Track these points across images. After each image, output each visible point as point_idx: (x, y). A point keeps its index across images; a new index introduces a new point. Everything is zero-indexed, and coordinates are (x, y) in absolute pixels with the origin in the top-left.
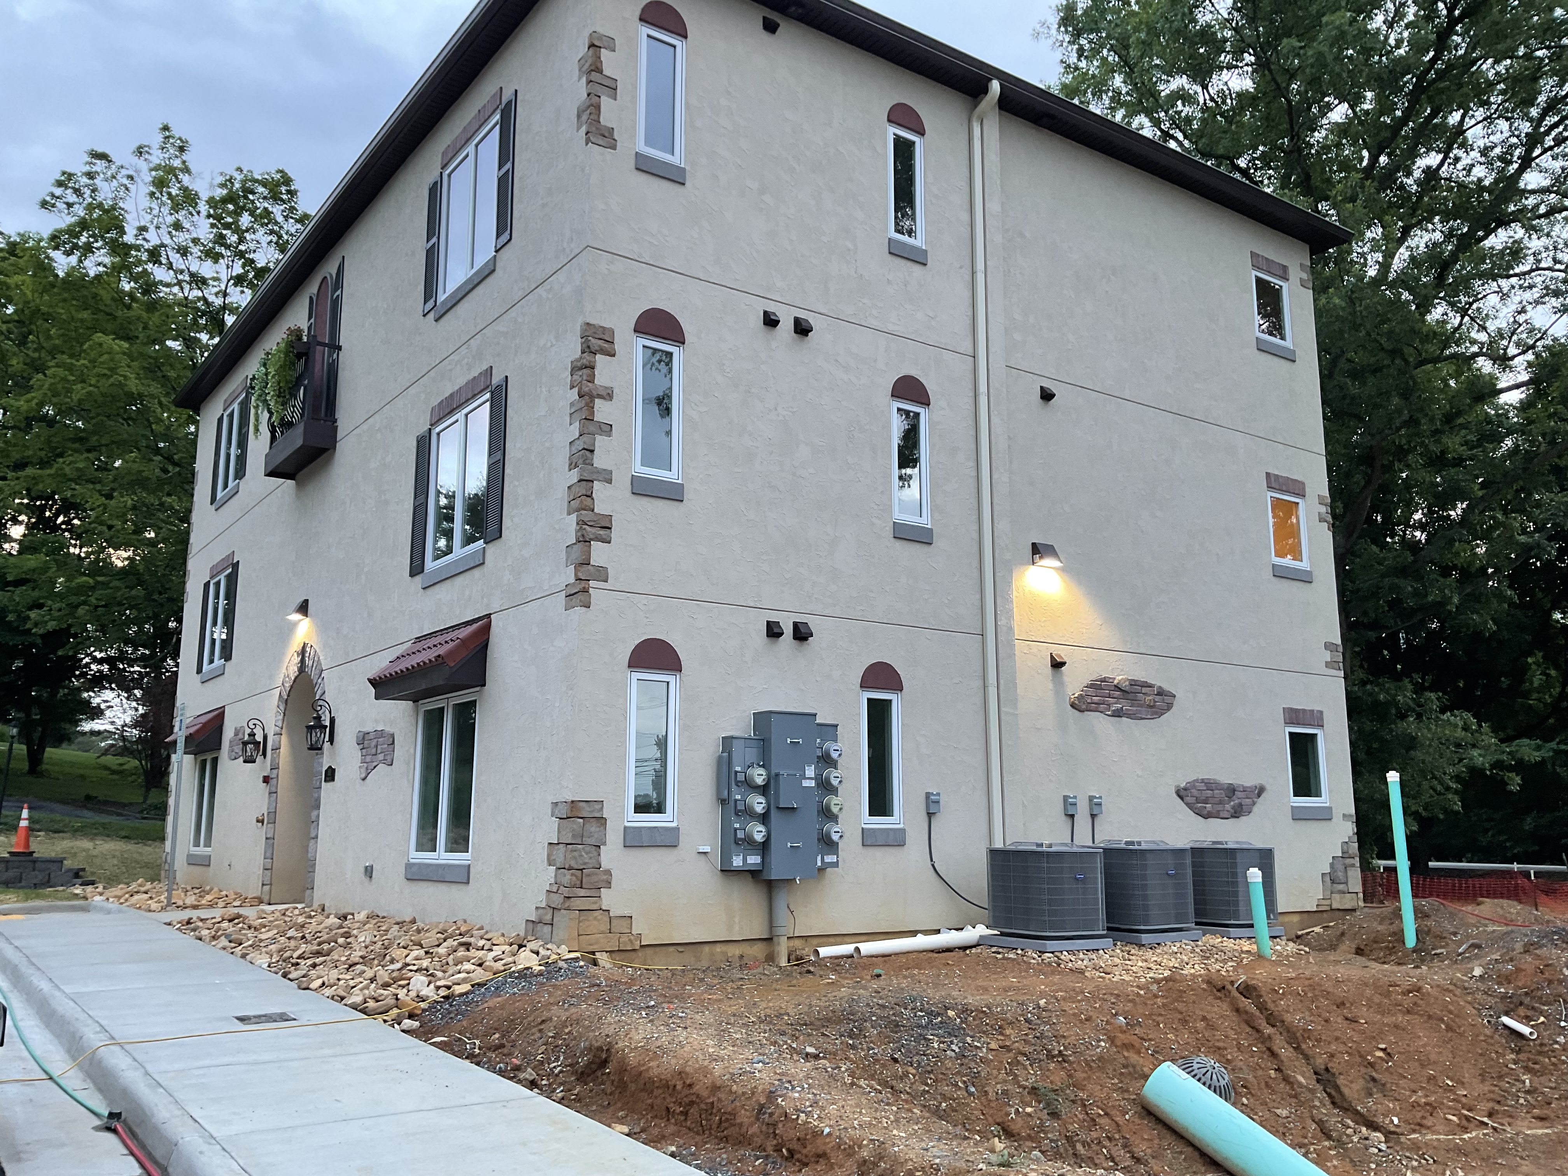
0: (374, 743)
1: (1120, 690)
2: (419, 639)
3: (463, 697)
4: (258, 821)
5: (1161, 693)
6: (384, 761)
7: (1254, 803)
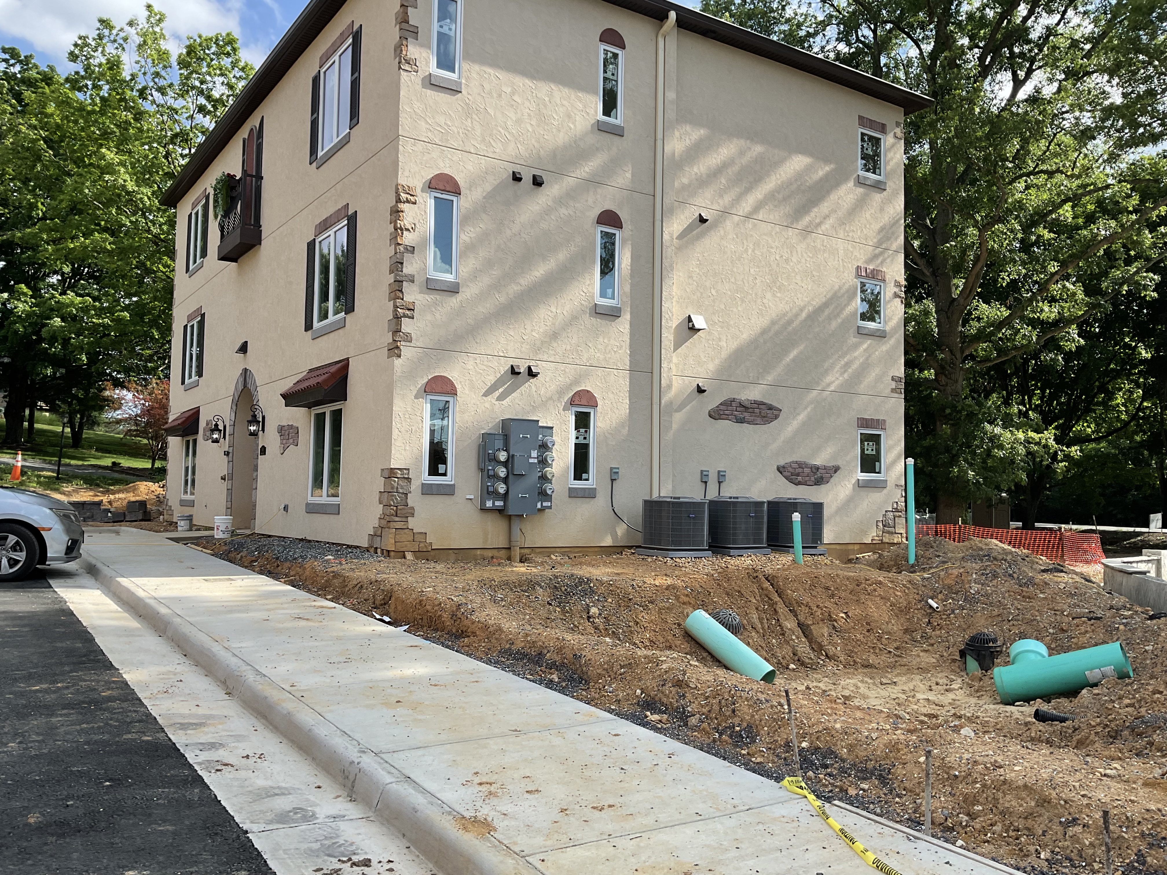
0: (287, 433)
1: (743, 406)
2: (311, 370)
3: (336, 406)
4: (222, 479)
5: (771, 408)
6: (293, 444)
7: (831, 477)
